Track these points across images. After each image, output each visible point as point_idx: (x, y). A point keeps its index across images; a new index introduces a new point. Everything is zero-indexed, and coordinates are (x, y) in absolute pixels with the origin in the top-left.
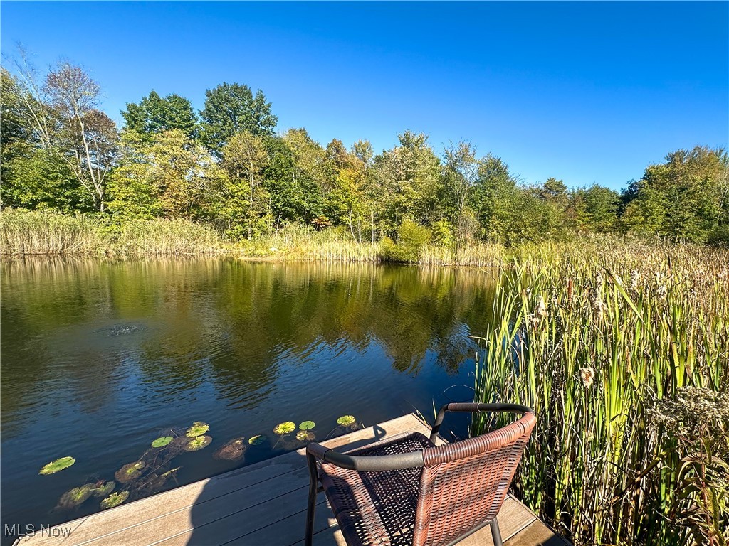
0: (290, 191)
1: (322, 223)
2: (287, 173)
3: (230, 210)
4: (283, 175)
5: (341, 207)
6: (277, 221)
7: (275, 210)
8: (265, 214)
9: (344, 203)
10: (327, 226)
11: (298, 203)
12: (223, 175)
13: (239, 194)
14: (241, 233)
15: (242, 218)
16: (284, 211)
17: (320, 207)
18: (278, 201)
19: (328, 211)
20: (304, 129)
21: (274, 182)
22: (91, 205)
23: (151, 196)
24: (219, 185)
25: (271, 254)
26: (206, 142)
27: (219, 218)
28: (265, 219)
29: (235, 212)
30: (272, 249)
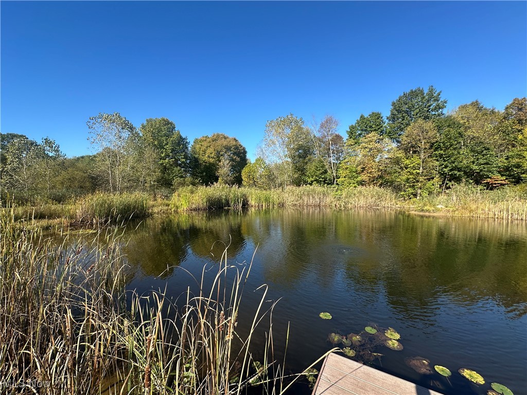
0: (458, 158)
1: (497, 182)
2: (455, 143)
3: (404, 178)
4: (451, 145)
6: (443, 183)
7: (443, 175)
8: (433, 178)
10: (502, 184)
11: (467, 167)
12: (400, 154)
13: (412, 165)
14: (412, 193)
15: (413, 183)
16: (452, 174)
17: (494, 167)
18: (446, 167)
19: (505, 170)
20: (477, 102)
21: (442, 152)
22: (331, 181)
23: (357, 174)
24: (397, 161)
25: (438, 210)
26: (390, 135)
27: (396, 183)
28: (432, 182)
29: (408, 179)
30: (439, 207)
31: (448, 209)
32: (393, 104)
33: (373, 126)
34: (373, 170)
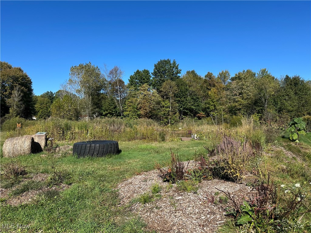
0: (186, 103)
1: (201, 116)
2: (185, 94)
3: (163, 113)
4: (183, 96)
5: (211, 108)
6: (180, 116)
7: (180, 112)
8: (176, 113)
9: (212, 105)
10: (203, 117)
11: (190, 108)
12: (160, 99)
13: (166, 106)
14: (167, 122)
15: (166, 115)
16: (184, 111)
17: (200, 108)
18: (181, 107)
19: (204, 110)
20: (194, 71)
21: (179, 99)
22: (119, 114)
23: (137, 109)
24: (158, 103)
25: (180, 130)
26: (154, 86)
27: (159, 116)
28: (176, 115)
29: (164, 114)
30: (180, 128)
31: (183, 129)
32: (155, 66)
33: (145, 79)
34: (147, 108)
